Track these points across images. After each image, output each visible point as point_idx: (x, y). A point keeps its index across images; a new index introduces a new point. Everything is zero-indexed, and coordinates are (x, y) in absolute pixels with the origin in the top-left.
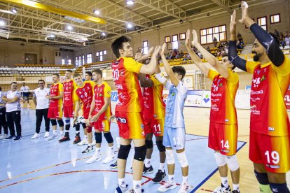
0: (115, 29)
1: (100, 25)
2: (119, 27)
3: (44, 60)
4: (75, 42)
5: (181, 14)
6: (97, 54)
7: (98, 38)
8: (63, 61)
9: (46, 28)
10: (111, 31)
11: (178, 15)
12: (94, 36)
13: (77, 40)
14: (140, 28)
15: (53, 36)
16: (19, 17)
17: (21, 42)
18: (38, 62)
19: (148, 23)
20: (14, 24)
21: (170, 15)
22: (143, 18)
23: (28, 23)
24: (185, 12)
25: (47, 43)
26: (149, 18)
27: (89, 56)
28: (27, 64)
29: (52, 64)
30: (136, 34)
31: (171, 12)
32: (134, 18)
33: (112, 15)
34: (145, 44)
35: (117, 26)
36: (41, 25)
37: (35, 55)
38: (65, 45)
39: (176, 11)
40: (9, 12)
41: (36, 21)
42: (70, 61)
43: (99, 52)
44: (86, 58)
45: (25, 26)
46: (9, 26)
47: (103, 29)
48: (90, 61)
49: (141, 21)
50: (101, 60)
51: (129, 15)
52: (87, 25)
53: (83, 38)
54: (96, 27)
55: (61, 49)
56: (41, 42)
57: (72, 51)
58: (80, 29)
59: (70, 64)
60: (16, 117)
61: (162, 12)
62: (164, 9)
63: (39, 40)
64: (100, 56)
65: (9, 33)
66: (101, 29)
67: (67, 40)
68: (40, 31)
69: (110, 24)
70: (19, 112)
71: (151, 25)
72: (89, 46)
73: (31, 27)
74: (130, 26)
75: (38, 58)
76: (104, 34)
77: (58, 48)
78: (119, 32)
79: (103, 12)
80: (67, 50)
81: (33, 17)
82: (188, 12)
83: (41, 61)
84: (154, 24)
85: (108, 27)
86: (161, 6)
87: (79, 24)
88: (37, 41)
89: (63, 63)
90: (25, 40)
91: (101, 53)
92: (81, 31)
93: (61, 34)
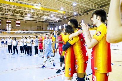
0: (70, 15)
1: (64, 14)
2: (72, 14)
3: (43, 28)
4: (54, 21)
5: (97, 7)
6: (63, 26)
7: (63, 19)
9: (44, 16)
10: (68, 16)
11: (96, 8)
12: (62, 18)
13: (55, 20)
14: (80, 14)
15: (46, 19)
16: (35, 13)
17: (36, 22)
19: (83, 12)
20: (33, 15)
21: (92, 8)
22: (81, 10)
23: (38, 15)
24: (99, 6)
25: (44, 22)
26: (84, 10)
27: (60, 26)
28: (38, 30)
29: (46, 30)
30: (78, 17)
31: (93, 7)
32: (77, 10)
33: (68, 10)
34: (82, 21)
35: (71, 14)
36: (42, 15)
37: (40, 26)
38: (51, 22)
39: (95, 6)
40: (31, 11)
41: (40, 14)
42: (53, 28)
45: (37, 16)
46: (32, 16)
47: (65, 15)
48: (60, 28)
49: (80, 12)
51: (75, 9)
52: (58, 14)
53: (57, 19)
54: (62, 15)
55: (49, 24)
56: (42, 21)
57: (54, 24)
58: (56, 16)
59: (53, 29)
60: (30, 48)
61: (89, 7)
62: (89, 6)
63: (41, 20)
64: (64, 26)
65: (32, 18)
66: (64, 15)
67: (52, 20)
68: (42, 17)
69: (68, 13)
70: (31, 46)
71: (84, 13)
72: (60, 22)
73: (39, 16)
74: (75, 14)
75: (41, 28)
76: (65, 18)
77: (48, 23)
78: (71, 16)
79: (65, 9)
80: (52, 24)
81: (39, 12)
82: (101, 6)
83: (42, 28)
84: (86, 12)
85: (67, 14)
86: (88, 5)
87: (56, 14)
88: (41, 21)
89: (50, 29)
90: (37, 21)
91: (65, 25)
92: (57, 17)
93: (49, 18)
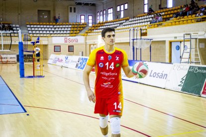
3: (57, 16)
6: (118, 8)
8: (83, 17)
18: (52, 19)
37: (49, 12)
43: (120, 5)
44: (107, 14)
48: (110, 18)
50: (122, 16)
64: (120, 11)
75: (52, 15)
77: (73, 2)
91: (122, 6)
